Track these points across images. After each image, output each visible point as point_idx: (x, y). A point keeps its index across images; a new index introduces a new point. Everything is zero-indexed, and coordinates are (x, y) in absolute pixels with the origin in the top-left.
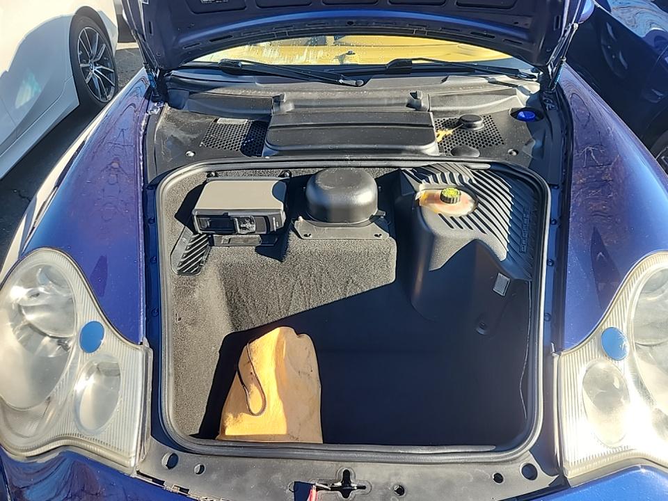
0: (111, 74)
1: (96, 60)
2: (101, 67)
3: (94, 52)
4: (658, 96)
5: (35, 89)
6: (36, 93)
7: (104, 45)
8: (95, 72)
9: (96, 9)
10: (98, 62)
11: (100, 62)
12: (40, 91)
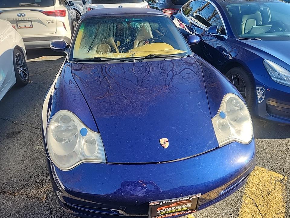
0: (26, 71)
1: (21, 65)
2: (23, 68)
3: (20, 62)
4: (221, 63)
5: (3, 76)
6: (4, 77)
7: (24, 60)
8: (21, 70)
9: (20, 46)
10: (21, 66)
11: (22, 66)
12: (5, 77)
